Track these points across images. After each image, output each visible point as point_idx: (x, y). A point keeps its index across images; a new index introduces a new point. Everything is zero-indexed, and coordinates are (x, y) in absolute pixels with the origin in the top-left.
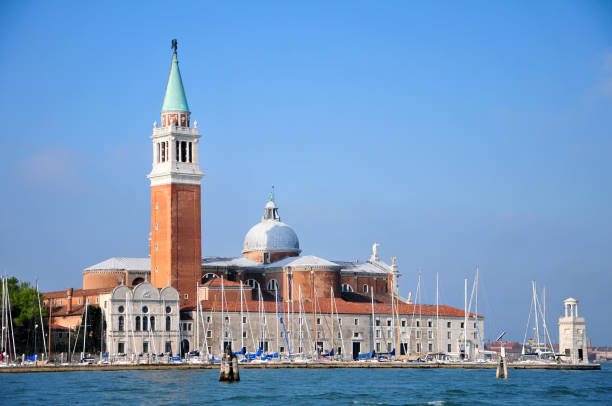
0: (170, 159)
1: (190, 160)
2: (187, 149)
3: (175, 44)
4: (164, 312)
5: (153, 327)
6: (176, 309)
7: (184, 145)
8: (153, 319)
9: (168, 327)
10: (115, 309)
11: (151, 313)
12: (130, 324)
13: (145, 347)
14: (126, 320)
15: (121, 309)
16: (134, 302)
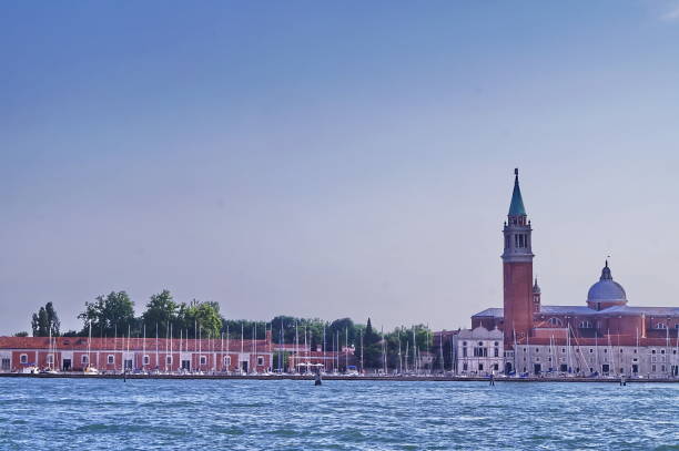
0: (511, 247)
1: (526, 246)
2: (524, 239)
4: (494, 345)
5: (486, 355)
6: (501, 344)
7: (521, 236)
8: (485, 349)
9: (496, 355)
10: (460, 343)
11: (484, 345)
12: (470, 352)
13: (481, 367)
14: (468, 350)
15: (465, 344)
16: (472, 339)
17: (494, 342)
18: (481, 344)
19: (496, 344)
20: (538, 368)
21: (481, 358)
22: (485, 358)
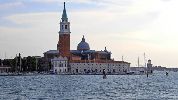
1: (68, 29)
2: (68, 27)
3: (65, 3)
5: (62, 66)
6: (67, 62)
8: (62, 64)
9: (65, 66)
10: (54, 62)
11: (62, 63)
13: (61, 70)
14: (57, 64)
15: (56, 62)
16: (58, 61)
17: (65, 61)
18: (61, 62)
19: (65, 62)
20: (77, 70)
21: (61, 67)
22: (62, 67)
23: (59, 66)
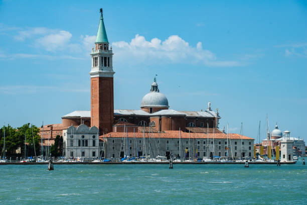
0: (98, 66)
1: (109, 66)
2: (107, 60)
4: (92, 138)
5: (87, 145)
6: (97, 137)
7: (105, 58)
8: (87, 141)
9: (94, 145)
10: (69, 137)
11: (86, 138)
12: (76, 143)
13: (83, 154)
14: (75, 141)
15: (72, 137)
16: (78, 133)
17: (92, 135)
18: (83, 137)
19: (94, 137)
21: (83, 147)
22: (86, 147)
23: (79, 145)
